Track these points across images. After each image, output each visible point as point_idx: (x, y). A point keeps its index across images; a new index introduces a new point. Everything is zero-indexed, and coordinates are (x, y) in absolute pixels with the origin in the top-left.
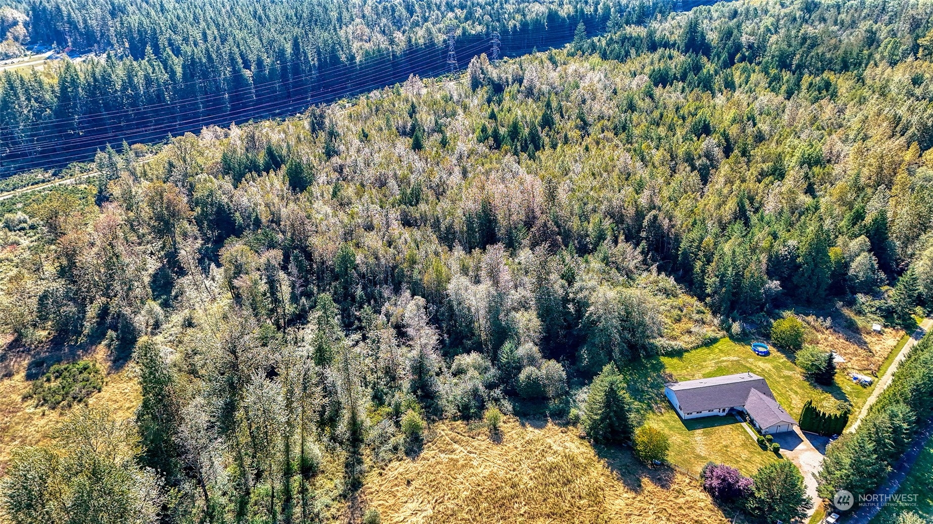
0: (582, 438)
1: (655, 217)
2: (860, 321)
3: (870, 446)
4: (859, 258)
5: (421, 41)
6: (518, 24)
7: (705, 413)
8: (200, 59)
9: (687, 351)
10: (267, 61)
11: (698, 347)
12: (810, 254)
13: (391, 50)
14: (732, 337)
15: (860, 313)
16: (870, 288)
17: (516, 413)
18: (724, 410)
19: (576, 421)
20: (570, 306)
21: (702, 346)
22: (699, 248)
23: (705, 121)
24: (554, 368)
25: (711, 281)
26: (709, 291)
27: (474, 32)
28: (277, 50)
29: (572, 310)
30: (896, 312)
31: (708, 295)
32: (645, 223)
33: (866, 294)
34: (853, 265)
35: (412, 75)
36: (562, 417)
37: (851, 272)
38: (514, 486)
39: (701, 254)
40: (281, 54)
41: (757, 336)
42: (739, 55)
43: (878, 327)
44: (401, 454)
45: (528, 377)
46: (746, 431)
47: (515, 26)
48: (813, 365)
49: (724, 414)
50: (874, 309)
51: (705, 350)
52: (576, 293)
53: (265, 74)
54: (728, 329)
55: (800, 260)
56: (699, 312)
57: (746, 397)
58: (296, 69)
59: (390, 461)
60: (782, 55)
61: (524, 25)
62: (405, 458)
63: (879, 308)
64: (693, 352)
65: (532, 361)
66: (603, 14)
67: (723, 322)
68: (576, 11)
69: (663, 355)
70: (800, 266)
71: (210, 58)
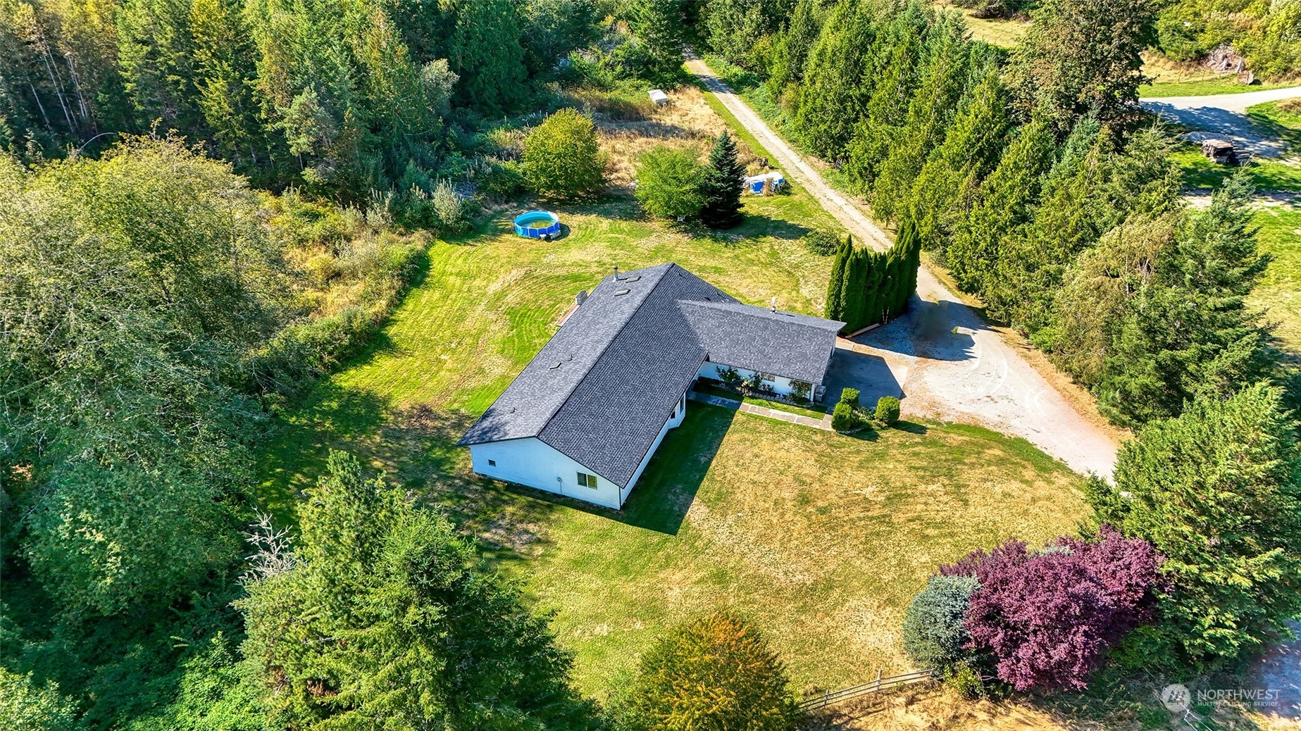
2: (621, 99)
9: (385, 322)
11: (401, 298)
14: (450, 234)
15: (604, 85)
21: (407, 291)
41: (496, 207)
43: (661, 94)
46: (776, 423)
51: (426, 295)
54: (426, 219)
57: (689, 332)
64: (401, 314)
67: (397, 208)
69: (335, 369)
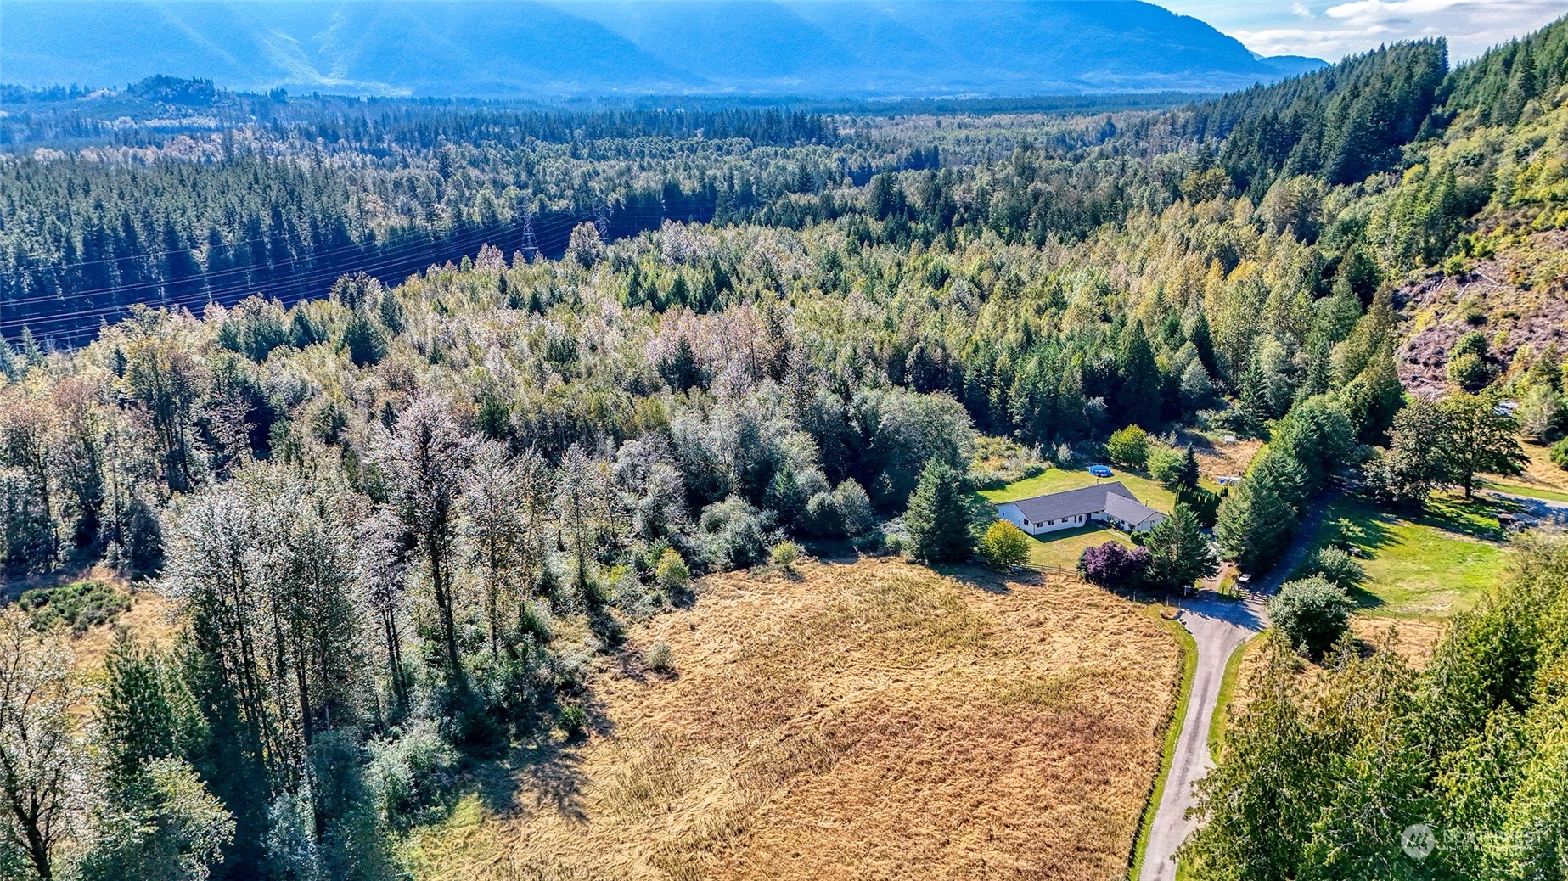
0: (913, 563)
1: (922, 350)
2: (1209, 436)
3: (1269, 482)
4: (1189, 368)
5: (477, 218)
6: (622, 200)
7: (1058, 525)
8: (114, 230)
9: (1009, 483)
10: (229, 238)
11: (1021, 479)
12: (1133, 362)
13: (430, 227)
14: (1060, 466)
15: (1206, 429)
16: (1211, 400)
17: (811, 553)
18: (1081, 519)
19: (896, 550)
20: (854, 423)
21: (1025, 477)
22: (991, 372)
23: (942, 270)
24: (851, 490)
25: (1017, 404)
26: (1017, 419)
27: (556, 208)
28: (245, 220)
29: (858, 429)
30: (1246, 423)
31: (1017, 426)
32: (910, 362)
33: (1206, 409)
34: (1185, 377)
35: (485, 245)
36: (876, 548)
37: (1184, 387)
38: (842, 610)
39: (996, 379)
40: (253, 227)
41: (1092, 461)
42: (956, 217)
43: (1232, 439)
44: (668, 605)
45: (821, 504)
47: (618, 201)
48: (1170, 468)
49: (1082, 524)
50: (1220, 423)
51: (1030, 481)
52: (857, 408)
53: (227, 258)
54: (1054, 458)
55: (1121, 372)
56: (1009, 448)
57: (1104, 501)
58: (279, 251)
59: (655, 614)
60: (1013, 215)
61: (631, 199)
62: (674, 609)
63: (1227, 421)
64: (1019, 482)
65: (816, 488)
66: (742, 192)
67: (1043, 452)
68: (704, 186)
69: (982, 488)
70: (1123, 379)
71: (129, 229)
